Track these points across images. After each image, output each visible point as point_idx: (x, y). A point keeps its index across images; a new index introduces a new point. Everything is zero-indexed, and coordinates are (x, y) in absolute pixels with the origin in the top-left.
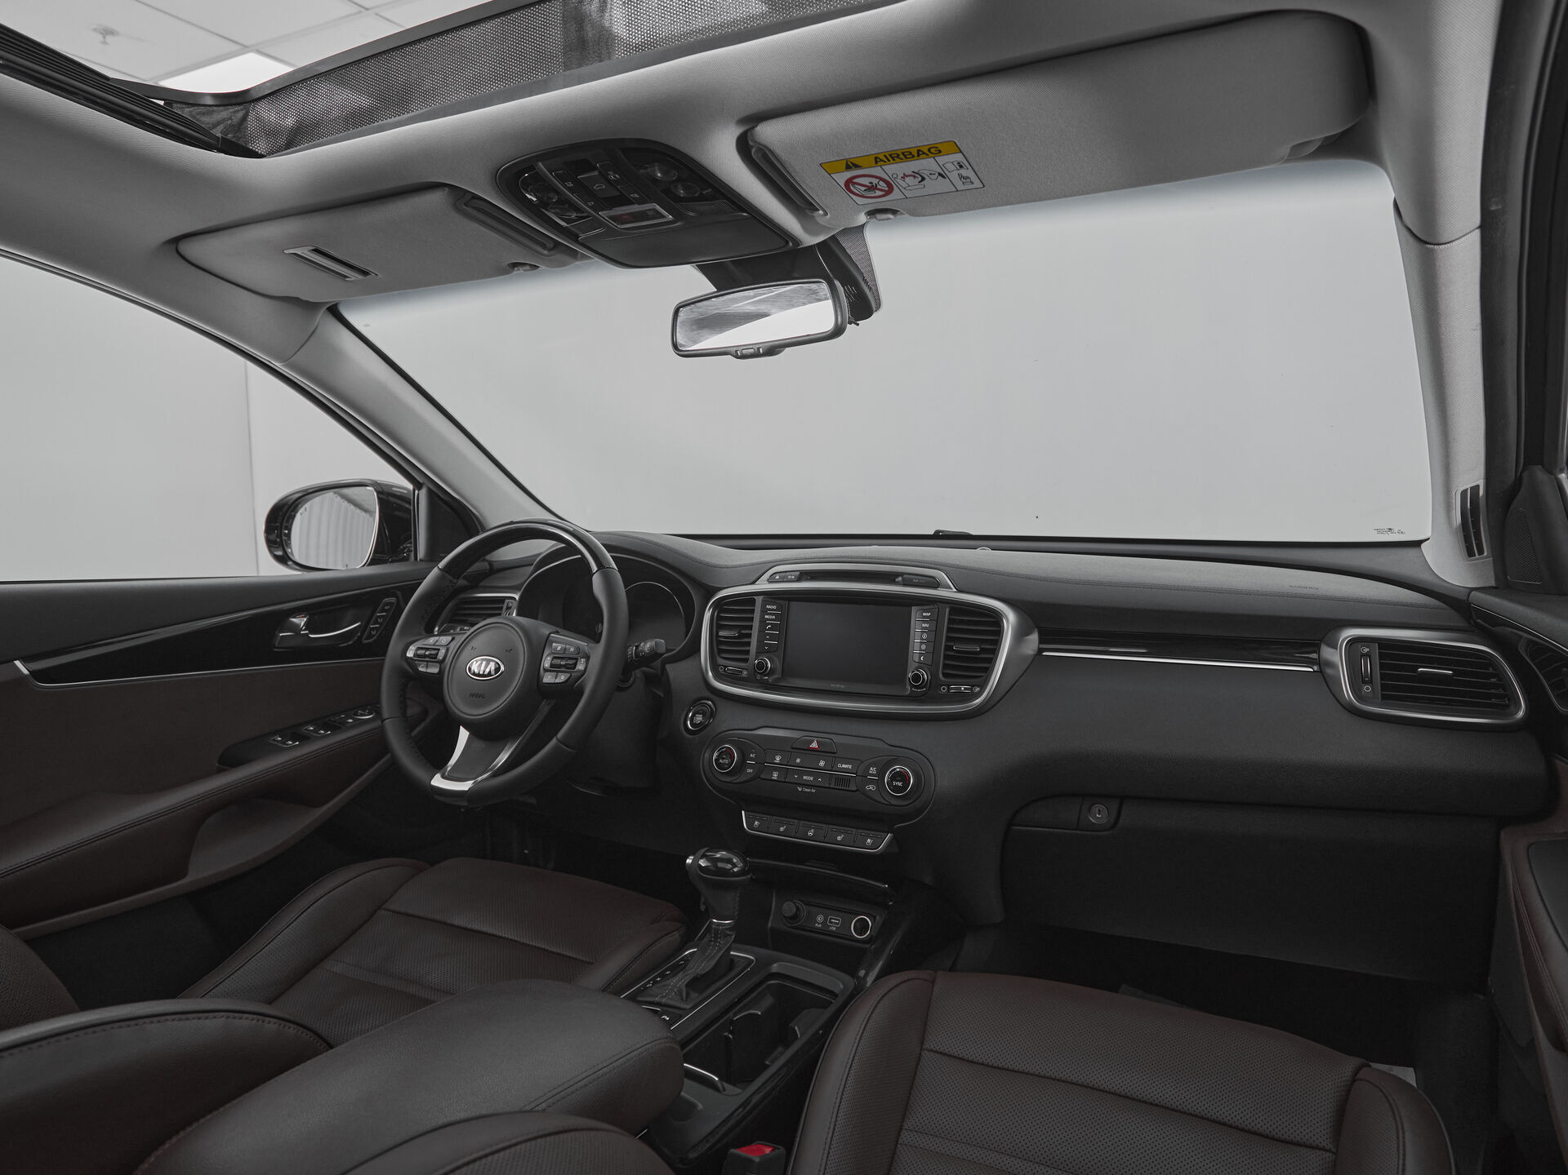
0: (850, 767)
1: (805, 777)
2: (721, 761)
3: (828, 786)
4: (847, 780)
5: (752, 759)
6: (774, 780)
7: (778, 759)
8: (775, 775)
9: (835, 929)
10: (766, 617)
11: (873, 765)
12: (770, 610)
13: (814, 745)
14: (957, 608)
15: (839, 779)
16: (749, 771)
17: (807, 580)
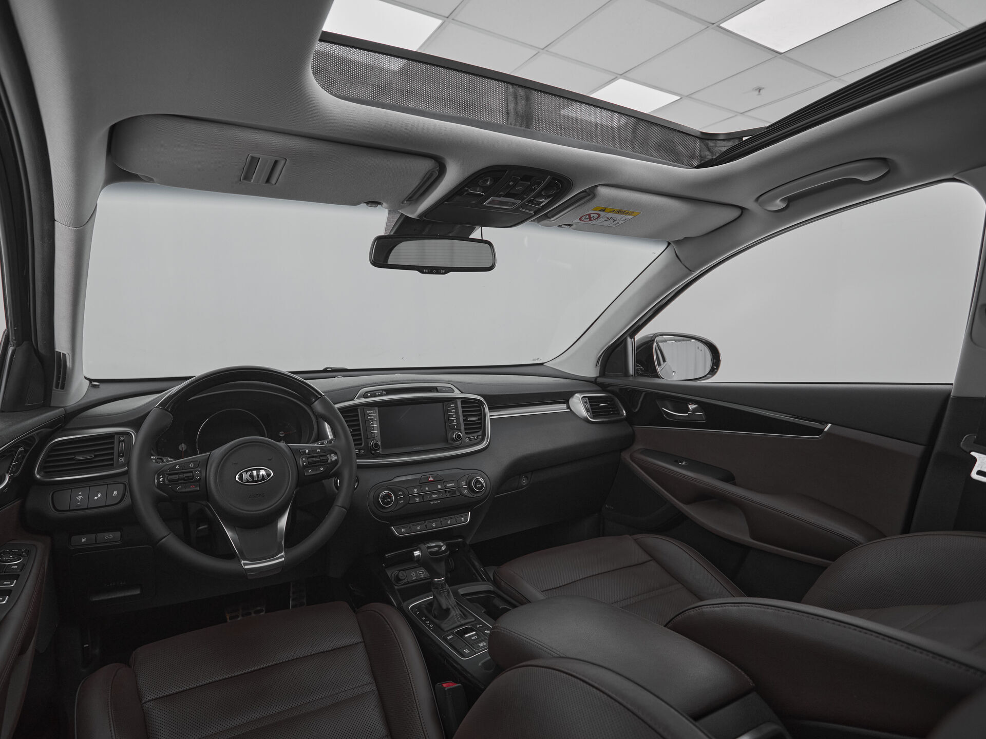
0: (453, 484)
1: (433, 496)
2: (385, 501)
3: (446, 497)
4: (454, 492)
5: (400, 495)
6: (418, 502)
7: (416, 491)
8: (417, 500)
9: (423, 576)
10: (369, 417)
11: (463, 481)
12: (370, 413)
13: (431, 479)
14: (465, 401)
15: (450, 492)
16: (401, 502)
17: (385, 395)
